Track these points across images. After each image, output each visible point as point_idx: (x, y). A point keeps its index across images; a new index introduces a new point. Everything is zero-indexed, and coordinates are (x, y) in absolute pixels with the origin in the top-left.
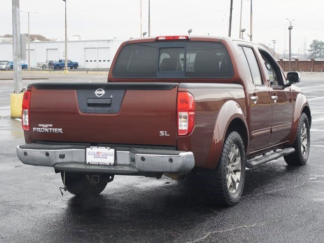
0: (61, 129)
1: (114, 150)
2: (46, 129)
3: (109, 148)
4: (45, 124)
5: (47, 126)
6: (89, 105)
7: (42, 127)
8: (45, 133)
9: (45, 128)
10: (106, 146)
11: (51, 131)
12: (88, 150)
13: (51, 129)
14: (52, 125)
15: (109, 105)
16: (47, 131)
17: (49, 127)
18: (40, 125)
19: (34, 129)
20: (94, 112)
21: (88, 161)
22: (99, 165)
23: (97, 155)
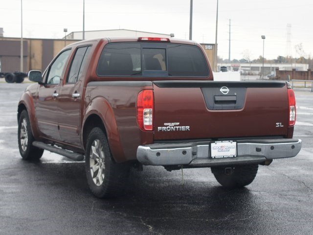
0: (189, 127)
1: (236, 143)
2: (172, 127)
3: (232, 141)
4: (171, 122)
5: (173, 124)
6: (216, 102)
7: (168, 126)
8: (172, 132)
9: (170, 126)
10: (229, 140)
11: (177, 129)
12: (213, 145)
13: (177, 127)
14: (178, 123)
15: (234, 102)
16: (174, 130)
17: (175, 126)
18: (165, 124)
19: (159, 128)
20: (221, 108)
21: (213, 155)
22: (224, 158)
23: (221, 149)
